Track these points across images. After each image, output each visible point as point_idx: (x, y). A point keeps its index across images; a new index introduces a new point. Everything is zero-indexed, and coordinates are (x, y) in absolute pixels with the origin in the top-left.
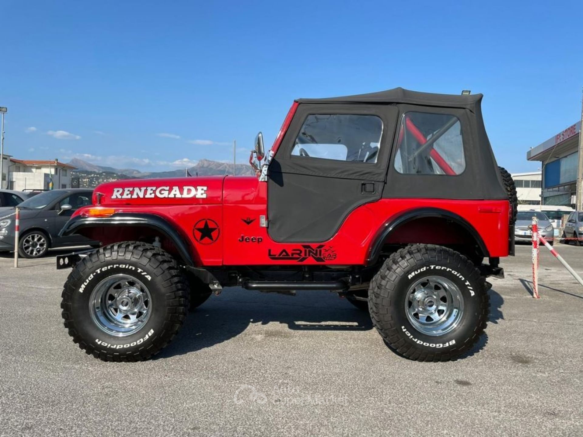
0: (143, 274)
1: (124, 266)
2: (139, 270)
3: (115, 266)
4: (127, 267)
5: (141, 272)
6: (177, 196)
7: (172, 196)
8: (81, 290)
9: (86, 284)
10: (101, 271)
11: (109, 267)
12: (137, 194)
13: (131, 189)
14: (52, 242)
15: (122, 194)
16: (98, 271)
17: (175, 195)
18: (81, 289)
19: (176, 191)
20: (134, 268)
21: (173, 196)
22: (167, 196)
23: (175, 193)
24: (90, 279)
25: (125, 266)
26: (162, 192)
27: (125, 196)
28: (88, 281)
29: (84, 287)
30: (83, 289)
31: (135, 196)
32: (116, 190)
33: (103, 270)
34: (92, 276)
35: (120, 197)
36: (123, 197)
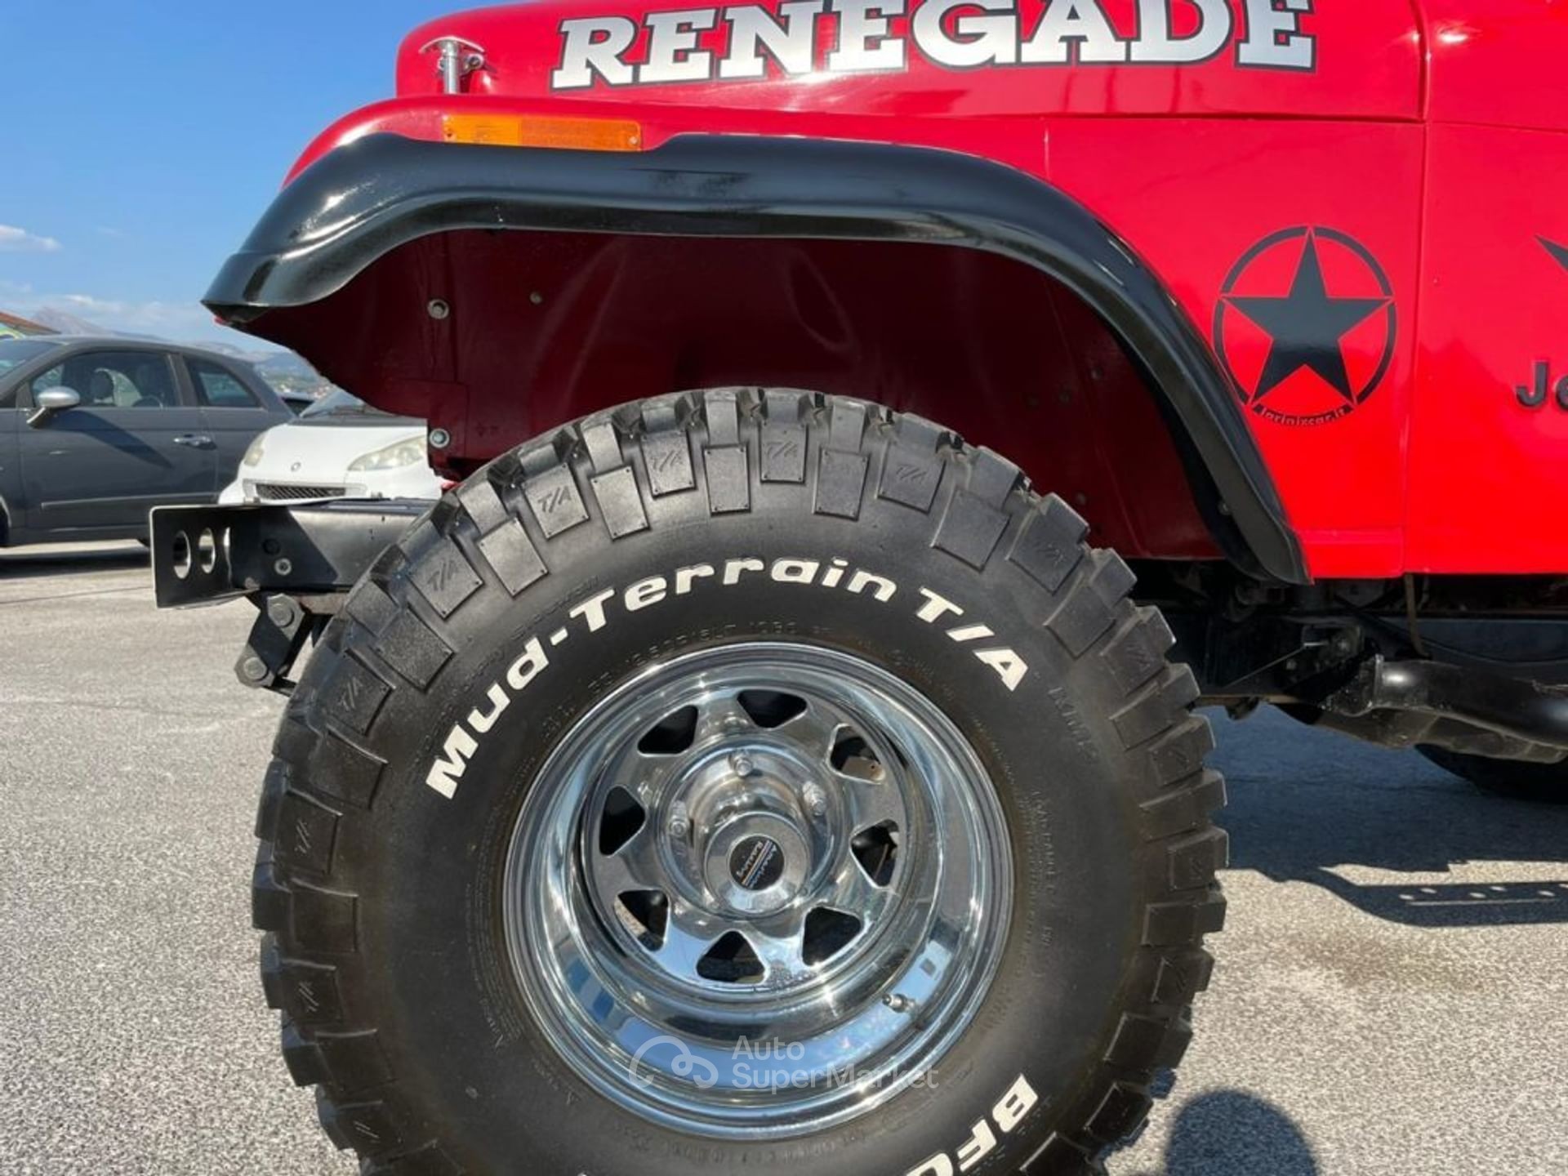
0: (959, 635)
1: (808, 571)
2: (934, 607)
3: (732, 573)
4: (832, 578)
5: (947, 620)
6: (1087, 53)
7: (1045, 48)
8: (442, 779)
9: (481, 723)
10: (613, 608)
11: (684, 581)
12: (761, 49)
13: (704, 19)
14: (10, 523)
15: (636, 54)
16: (594, 613)
17: (1074, 43)
18: (439, 765)
19: (1073, 15)
20: (886, 591)
21: (1059, 54)
22: (1006, 55)
23: (1073, 29)
24: (517, 680)
25: (820, 574)
26: (966, 25)
27: (659, 69)
28: (498, 696)
29: (469, 747)
30: (458, 768)
31: (742, 64)
32: (577, 31)
33: (633, 600)
34: (534, 652)
35: (619, 75)
36: (648, 74)
